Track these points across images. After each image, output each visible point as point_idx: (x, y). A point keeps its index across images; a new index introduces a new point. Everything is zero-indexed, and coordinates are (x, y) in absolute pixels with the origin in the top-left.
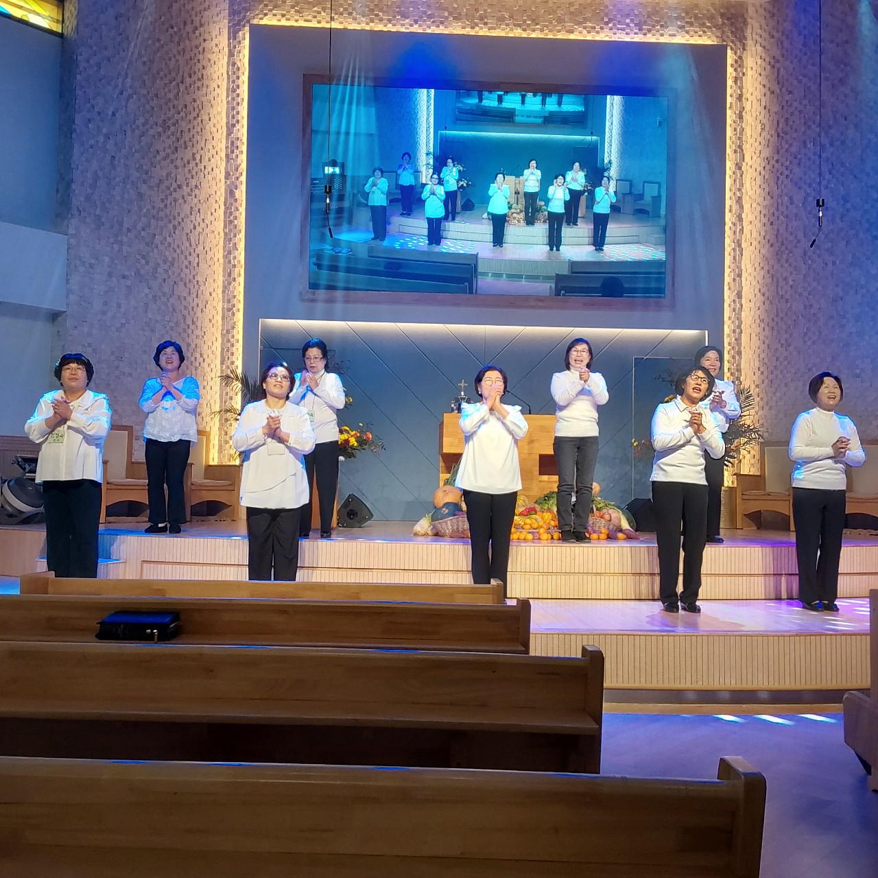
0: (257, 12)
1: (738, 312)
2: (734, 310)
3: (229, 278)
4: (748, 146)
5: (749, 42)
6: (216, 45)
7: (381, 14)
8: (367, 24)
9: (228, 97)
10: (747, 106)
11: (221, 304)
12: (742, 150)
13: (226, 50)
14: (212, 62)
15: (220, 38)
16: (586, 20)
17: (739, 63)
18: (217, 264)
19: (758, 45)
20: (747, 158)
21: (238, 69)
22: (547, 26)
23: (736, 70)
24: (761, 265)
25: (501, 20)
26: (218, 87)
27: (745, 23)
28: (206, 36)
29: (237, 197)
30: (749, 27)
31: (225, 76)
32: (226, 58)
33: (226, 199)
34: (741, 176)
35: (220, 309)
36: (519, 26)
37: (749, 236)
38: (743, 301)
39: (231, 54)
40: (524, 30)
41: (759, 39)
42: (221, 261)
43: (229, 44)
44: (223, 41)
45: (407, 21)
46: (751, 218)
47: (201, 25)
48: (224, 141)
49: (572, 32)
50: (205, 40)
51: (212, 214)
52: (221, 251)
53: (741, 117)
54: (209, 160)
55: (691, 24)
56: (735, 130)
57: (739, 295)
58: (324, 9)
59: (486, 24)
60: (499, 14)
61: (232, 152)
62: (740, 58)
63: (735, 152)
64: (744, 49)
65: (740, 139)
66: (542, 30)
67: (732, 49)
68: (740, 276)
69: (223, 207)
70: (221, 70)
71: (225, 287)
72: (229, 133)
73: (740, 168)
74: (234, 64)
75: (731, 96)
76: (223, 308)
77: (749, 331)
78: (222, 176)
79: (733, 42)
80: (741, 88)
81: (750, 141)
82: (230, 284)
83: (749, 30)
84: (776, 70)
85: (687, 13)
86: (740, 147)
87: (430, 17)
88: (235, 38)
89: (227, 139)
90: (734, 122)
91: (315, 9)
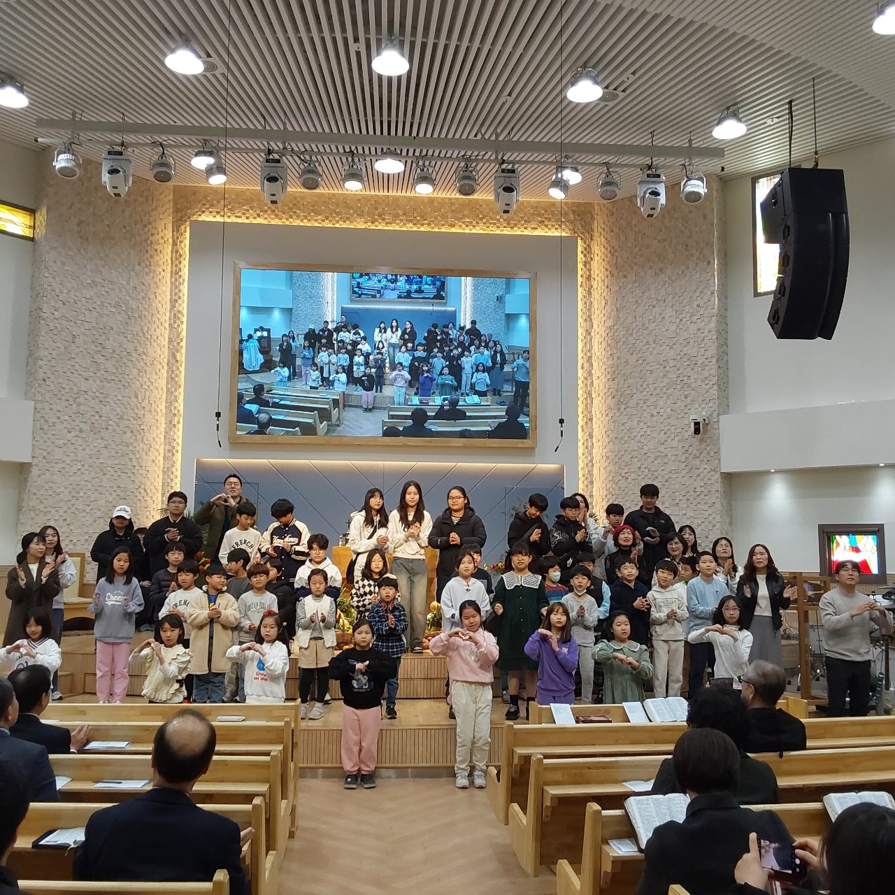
0: (196, 210)
1: (589, 449)
2: (587, 447)
3: (171, 425)
4: (596, 316)
5: (596, 234)
6: (162, 238)
7: (298, 212)
8: (287, 219)
9: (171, 278)
10: (595, 284)
11: (162, 447)
12: (591, 319)
13: (171, 240)
14: (159, 251)
15: (166, 232)
16: (464, 216)
17: (588, 250)
18: (160, 414)
19: (602, 237)
20: (595, 326)
21: (180, 256)
22: (433, 221)
23: (585, 256)
24: (607, 412)
25: (396, 216)
26: (164, 271)
27: (593, 218)
28: (154, 231)
29: (178, 359)
30: (596, 221)
31: (170, 262)
32: (170, 247)
33: (169, 360)
34: (591, 340)
35: (162, 451)
36: (411, 221)
37: (597, 388)
38: (594, 440)
39: (174, 244)
40: (415, 224)
41: (603, 233)
42: (164, 411)
43: (173, 236)
44: (168, 234)
45: (320, 217)
46: (598, 374)
47: (150, 223)
48: (168, 314)
49: (453, 226)
50: (152, 235)
51: (156, 374)
52: (164, 404)
53: (590, 293)
54: (155, 330)
55: (549, 220)
56: (585, 303)
57: (591, 436)
58: (252, 208)
59: (384, 219)
60: (395, 212)
61: (175, 322)
62: (589, 246)
63: (586, 320)
64: (592, 239)
65: (589, 310)
66: (429, 225)
67: (582, 239)
68: (591, 419)
69: (166, 367)
70: (166, 258)
71: (166, 433)
72: (173, 307)
73: (590, 334)
74: (177, 251)
75: (582, 276)
76: (165, 449)
77: (598, 465)
78: (166, 343)
79: (582, 233)
80: (590, 270)
81: (597, 312)
82: (171, 429)
83: (596, 224)
84: (615, 257)
85: (546, 211)
86: (590, 317)
87: (338, 214)
88: (178, 231)
89: (170, 312)
90: (584, 297)
91: (245, 207)
